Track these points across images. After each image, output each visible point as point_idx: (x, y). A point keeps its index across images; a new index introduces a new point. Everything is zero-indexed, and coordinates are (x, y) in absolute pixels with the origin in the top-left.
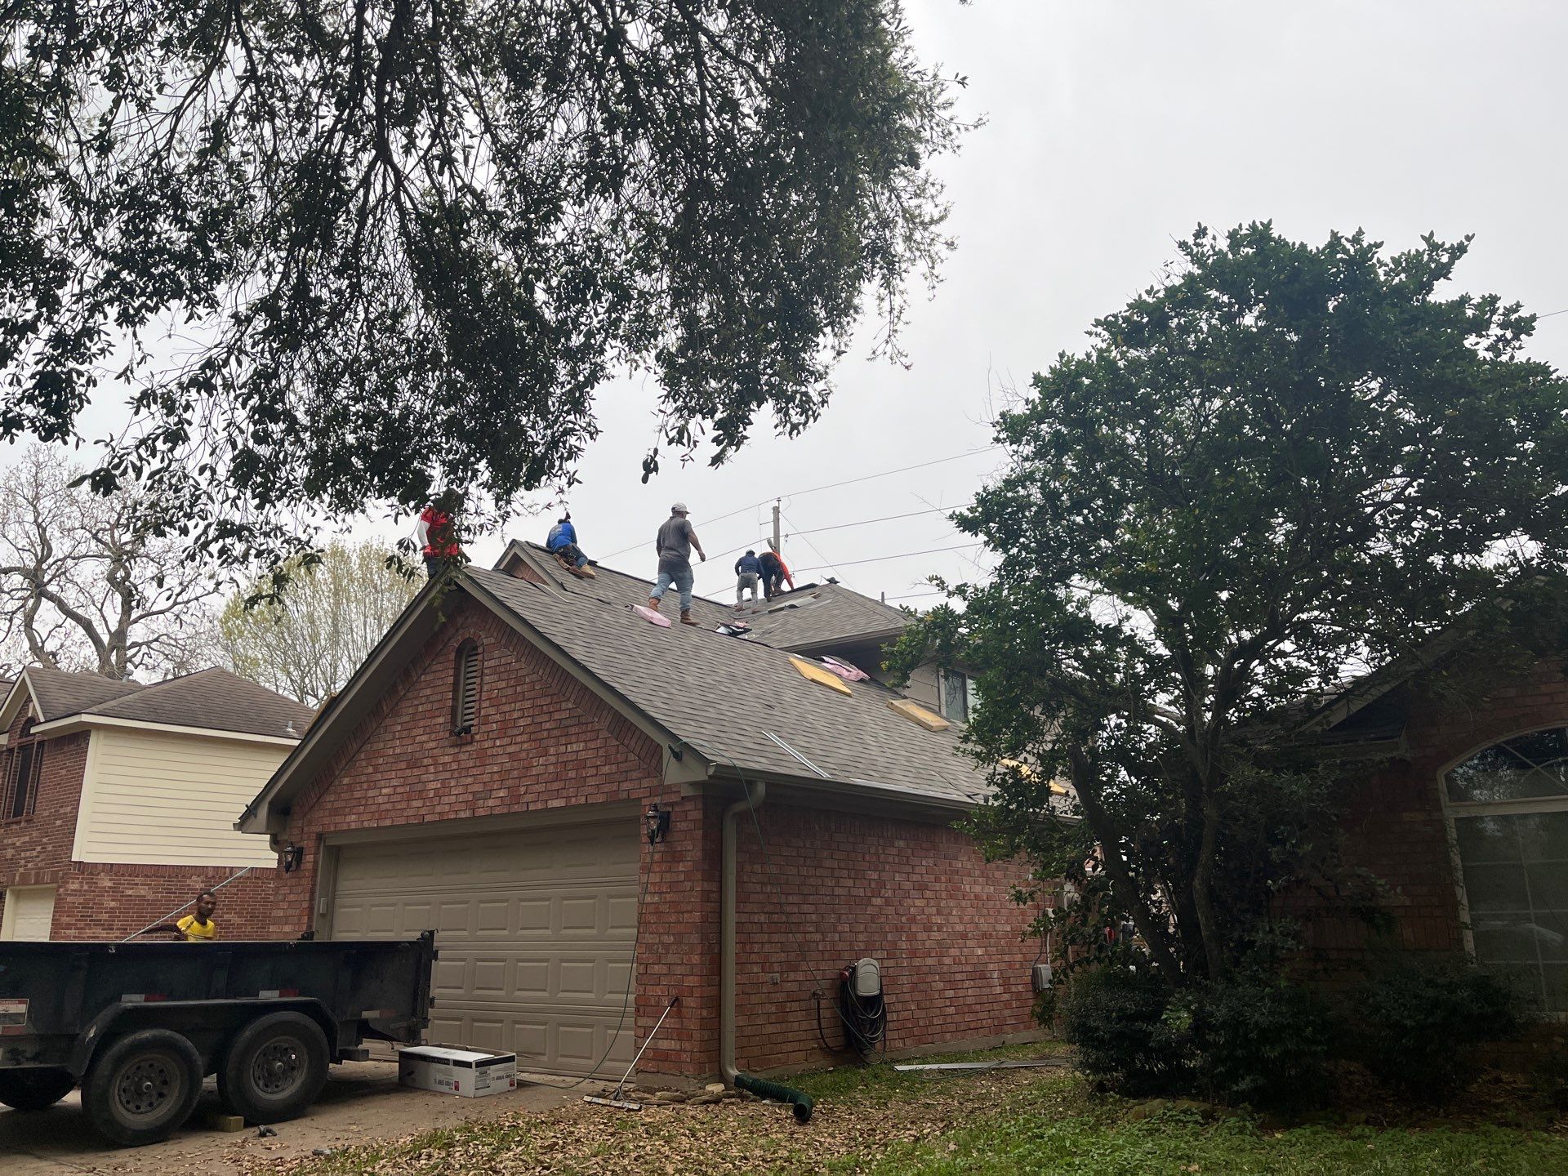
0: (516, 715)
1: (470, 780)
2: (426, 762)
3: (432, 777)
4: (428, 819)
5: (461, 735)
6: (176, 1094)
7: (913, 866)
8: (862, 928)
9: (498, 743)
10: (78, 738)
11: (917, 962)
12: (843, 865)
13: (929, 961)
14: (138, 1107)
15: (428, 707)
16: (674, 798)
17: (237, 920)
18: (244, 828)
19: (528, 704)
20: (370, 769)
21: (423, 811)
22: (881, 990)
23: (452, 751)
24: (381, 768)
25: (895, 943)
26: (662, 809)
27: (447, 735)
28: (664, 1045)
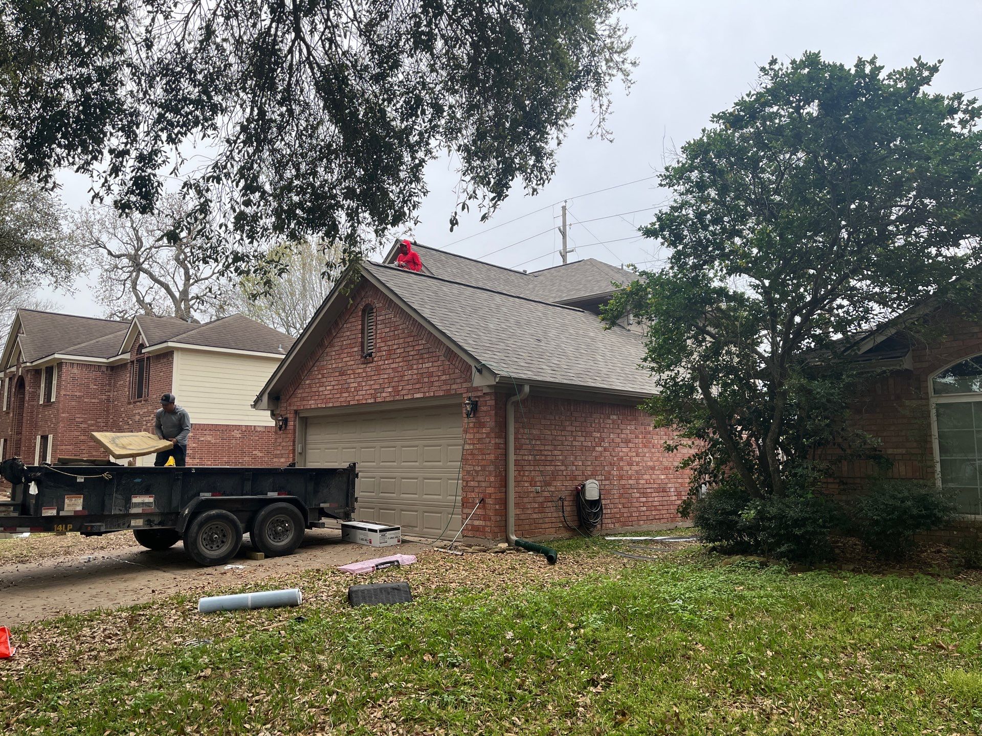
0: (395, 347)
1: (372, 382)
2: (349, 372)
3: (352, 380)
4: (352, 403)
5: (367, 358)
6: (230, 542)
7: (622, 430)
8: (589, 463)
9: (386, 362)
10: (168, 355)
11: (623, 482)
12: (578, 429)
13: (631, 482)
14: (212, 548)
15: (349, 342)
16: (480, 394)
17: (261, 455)
18: (257, 407)
19: (401, 341)
20: (320, 376)
21: (348, 399)
22: (600, 497)
23: (363, 366)
24: (326, 375)
25: (609, 473)
26: (472, 399)
27: (360, 357)
28: (477, 523)
